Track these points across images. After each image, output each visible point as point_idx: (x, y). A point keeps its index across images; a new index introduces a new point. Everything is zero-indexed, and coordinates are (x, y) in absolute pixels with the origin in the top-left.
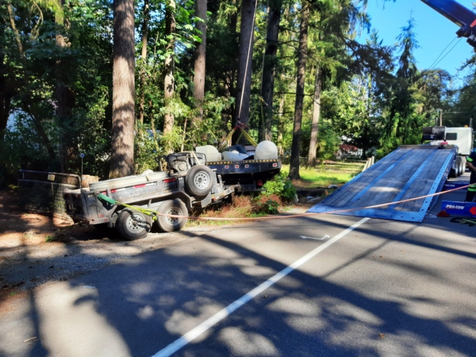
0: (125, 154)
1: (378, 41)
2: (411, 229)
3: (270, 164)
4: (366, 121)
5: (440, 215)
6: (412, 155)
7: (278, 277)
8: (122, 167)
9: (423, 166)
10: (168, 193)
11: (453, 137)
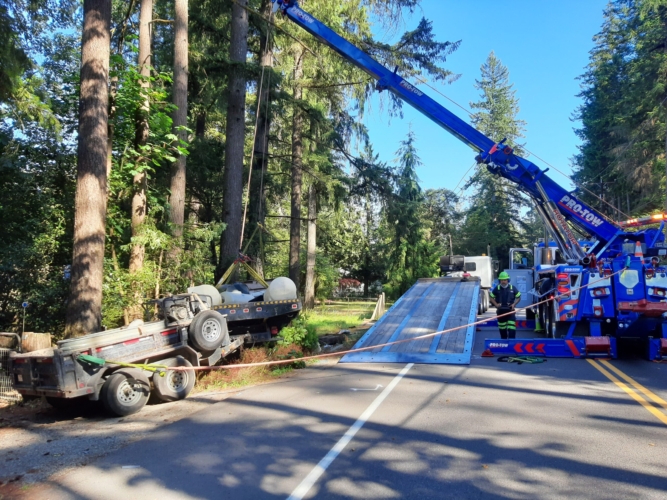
0: (91, 301)
1: (374, 155)
2: (463, 372)
3: (289, 305)
4: (367, 249)
5: (486, 355)
6: (434, 290)
7: (353, 431)
8: (86, 318)
9: (451, 301)
10: (169, 349)
11: (472, 267)
